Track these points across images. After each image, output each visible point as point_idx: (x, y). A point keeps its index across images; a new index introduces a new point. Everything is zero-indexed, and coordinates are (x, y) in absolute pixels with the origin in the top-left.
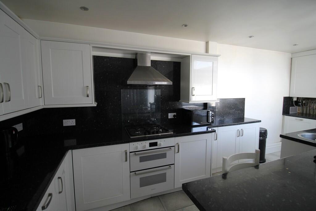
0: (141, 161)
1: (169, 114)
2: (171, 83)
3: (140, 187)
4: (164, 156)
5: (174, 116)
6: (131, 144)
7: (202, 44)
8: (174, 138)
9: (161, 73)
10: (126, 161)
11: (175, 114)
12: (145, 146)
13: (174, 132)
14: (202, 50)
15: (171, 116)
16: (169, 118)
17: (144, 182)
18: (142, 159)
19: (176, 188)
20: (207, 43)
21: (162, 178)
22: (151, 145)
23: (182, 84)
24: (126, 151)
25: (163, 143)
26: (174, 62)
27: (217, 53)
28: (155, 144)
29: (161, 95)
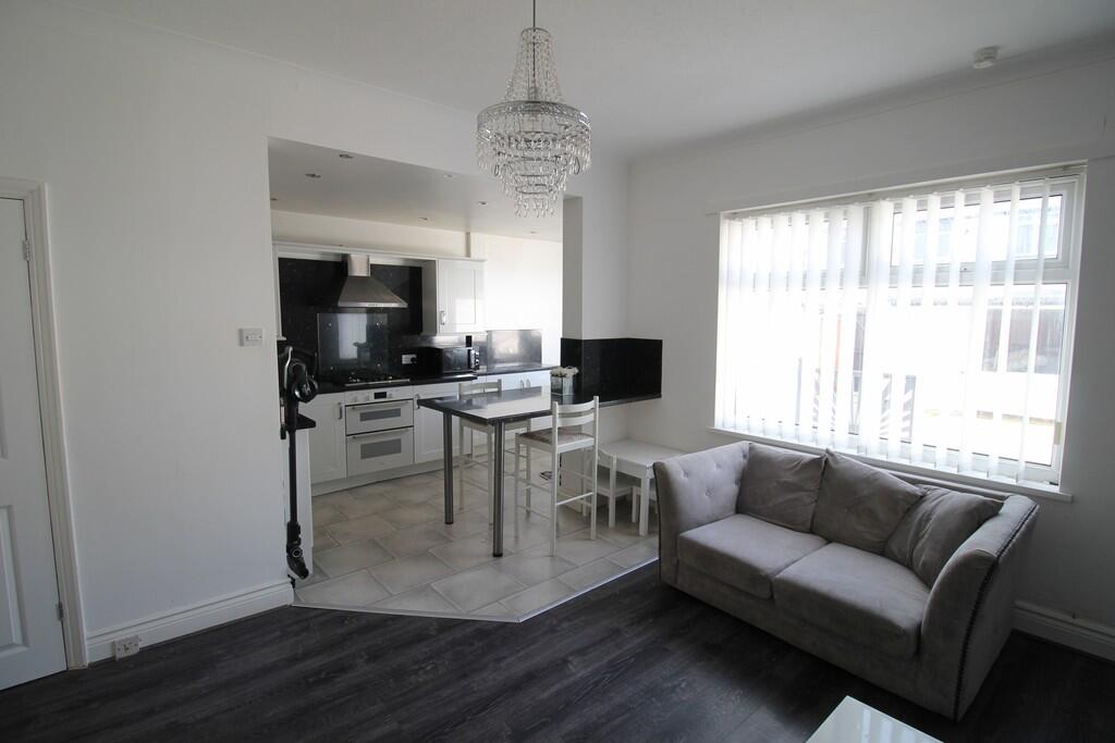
0: (362, 420)
1: (404, 356)
2: (404, 305)
3: (363, 457)
4: (397, 413)
5: (412, 359)
6: (348, 393)
7: (461, 235)
8: (411, 387)
9: (388, 287)
10: (341, 417)
11: (414, 356)
12: (368, 398)
13: (412, 379)
14: (461, 250)
15: (406, 359)
16: (404, 362)
17: (368, 452)
18: (364, 417)
19: (420, 464)
20: (468, 234)
21: (395, 447)
22: (377, 396)
23: (425, 305)
24: (340, 404)
25: (396, 393)
26: (411, 268)
27: (482, 258)
28: (383, 395)
29: (389, 323)
